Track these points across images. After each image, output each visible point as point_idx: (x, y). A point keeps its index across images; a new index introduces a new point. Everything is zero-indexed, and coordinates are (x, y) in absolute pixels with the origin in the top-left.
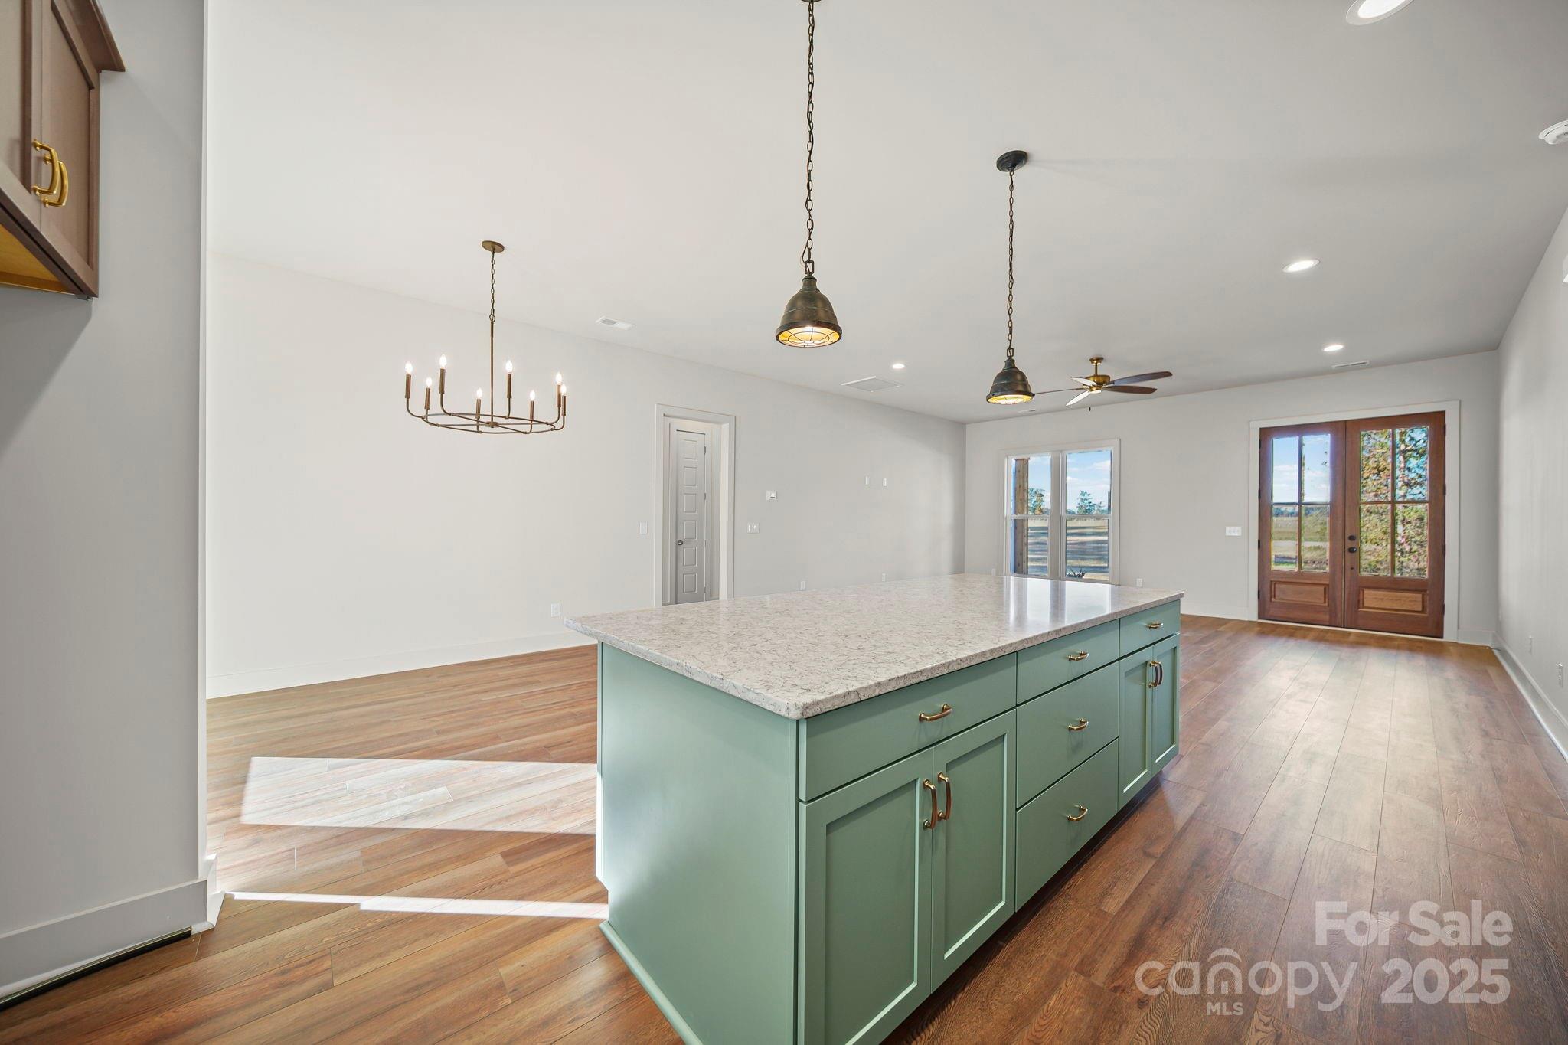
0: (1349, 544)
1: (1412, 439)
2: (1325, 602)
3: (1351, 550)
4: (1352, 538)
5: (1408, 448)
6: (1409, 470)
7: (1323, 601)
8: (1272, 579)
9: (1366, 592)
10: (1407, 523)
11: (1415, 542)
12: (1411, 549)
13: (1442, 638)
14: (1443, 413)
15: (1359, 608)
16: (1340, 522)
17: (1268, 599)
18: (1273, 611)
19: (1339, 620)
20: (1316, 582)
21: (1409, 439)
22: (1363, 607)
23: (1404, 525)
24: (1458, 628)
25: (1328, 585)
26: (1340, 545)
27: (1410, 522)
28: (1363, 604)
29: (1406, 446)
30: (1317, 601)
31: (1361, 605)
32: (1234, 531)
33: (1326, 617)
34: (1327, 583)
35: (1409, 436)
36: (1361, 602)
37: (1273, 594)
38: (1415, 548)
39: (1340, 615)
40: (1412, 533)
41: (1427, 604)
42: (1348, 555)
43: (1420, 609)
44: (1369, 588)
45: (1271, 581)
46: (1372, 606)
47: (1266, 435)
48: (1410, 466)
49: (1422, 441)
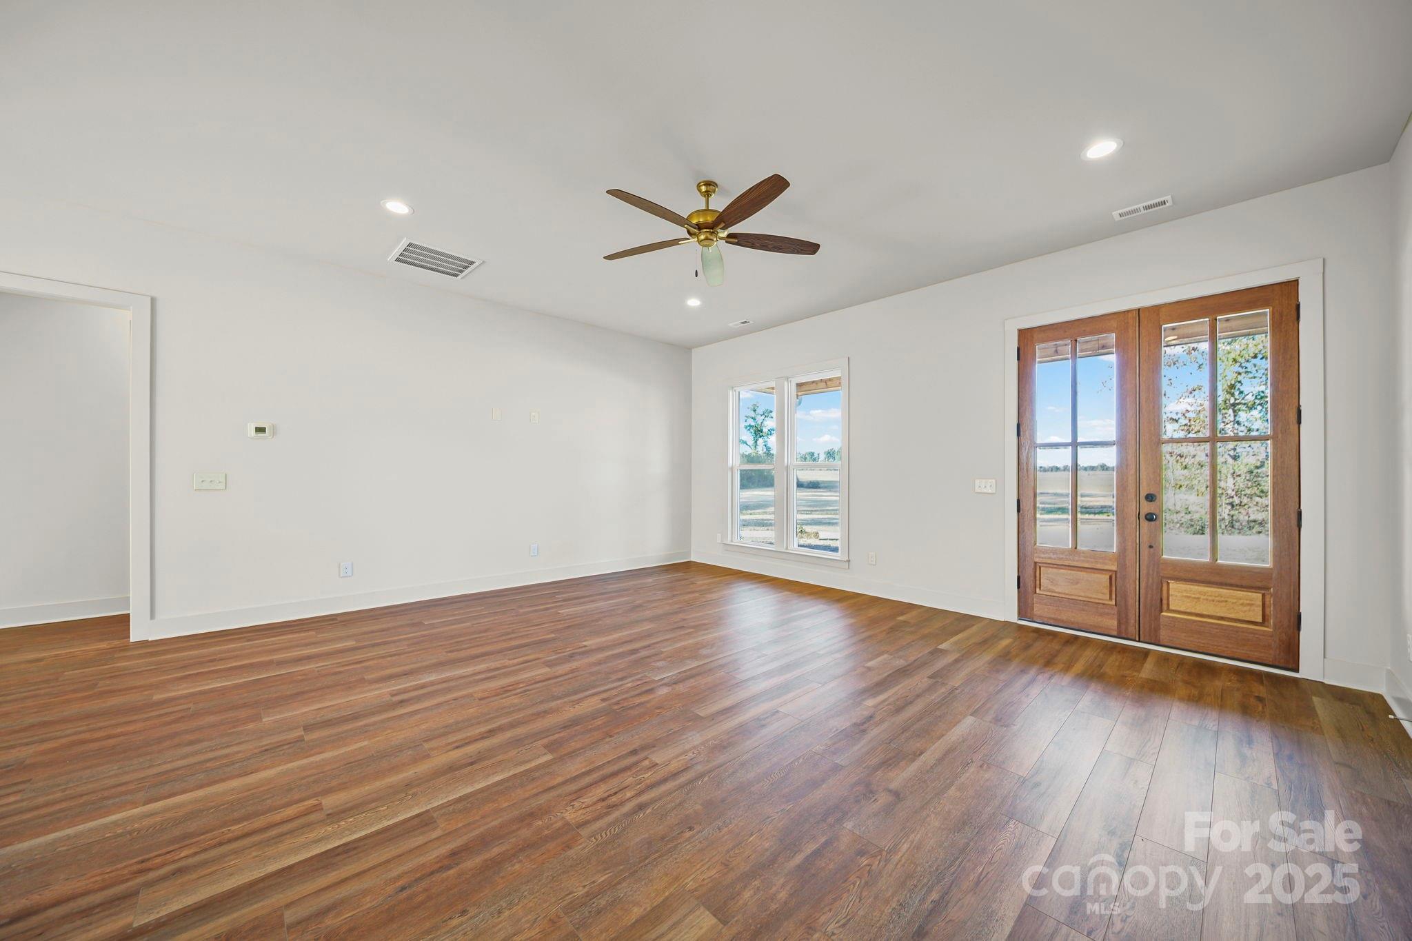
0: (1146, 507)
1: (1241, 392)
2: (1111, 599)
3: (1150, 518)
4: (1150, 498)
5: (1237, 402)
6: (1239, 423)
7: (1108, 597)
8: (1037, 560)
9: (1173, 585)
10: (1237, 476)
11: (1245, 495)
12: (1241, 502)
13: (1296, 670)
14: (1295, 283)
15: (1162, 612)
16: (1133, 471)
17: (1030, 589)
18: (1038, 610)
19: (1132, 630)
20: (1099, 566)
21: (1238, 392)
22: (1168, 610)
23: (1234, 478)
24: (1324, 657)
25: (1116, 572)
26: (1132, 507)
27: (1239, 476)
28: (1168, 605)
29: (1236, 399)
30: (1100, 596)
31: (1165, 607)
32: (985, 486)
33: (1113, 623)
34: (1114, 568)
35: (1239, 389)
36: (1165, 602)
37: (1038, 582)
38: (1245, 500)
39: (1132, 619)
40: (1241, 486)
41: (1270, 610)
42: (1145, 524)
43: (1259, 619)
44: (1177, 579)
45: (1036, 563)
46: (1182, 609)
47: (1027, 338)
48: (1240, 420)
49: (1251, 394)
